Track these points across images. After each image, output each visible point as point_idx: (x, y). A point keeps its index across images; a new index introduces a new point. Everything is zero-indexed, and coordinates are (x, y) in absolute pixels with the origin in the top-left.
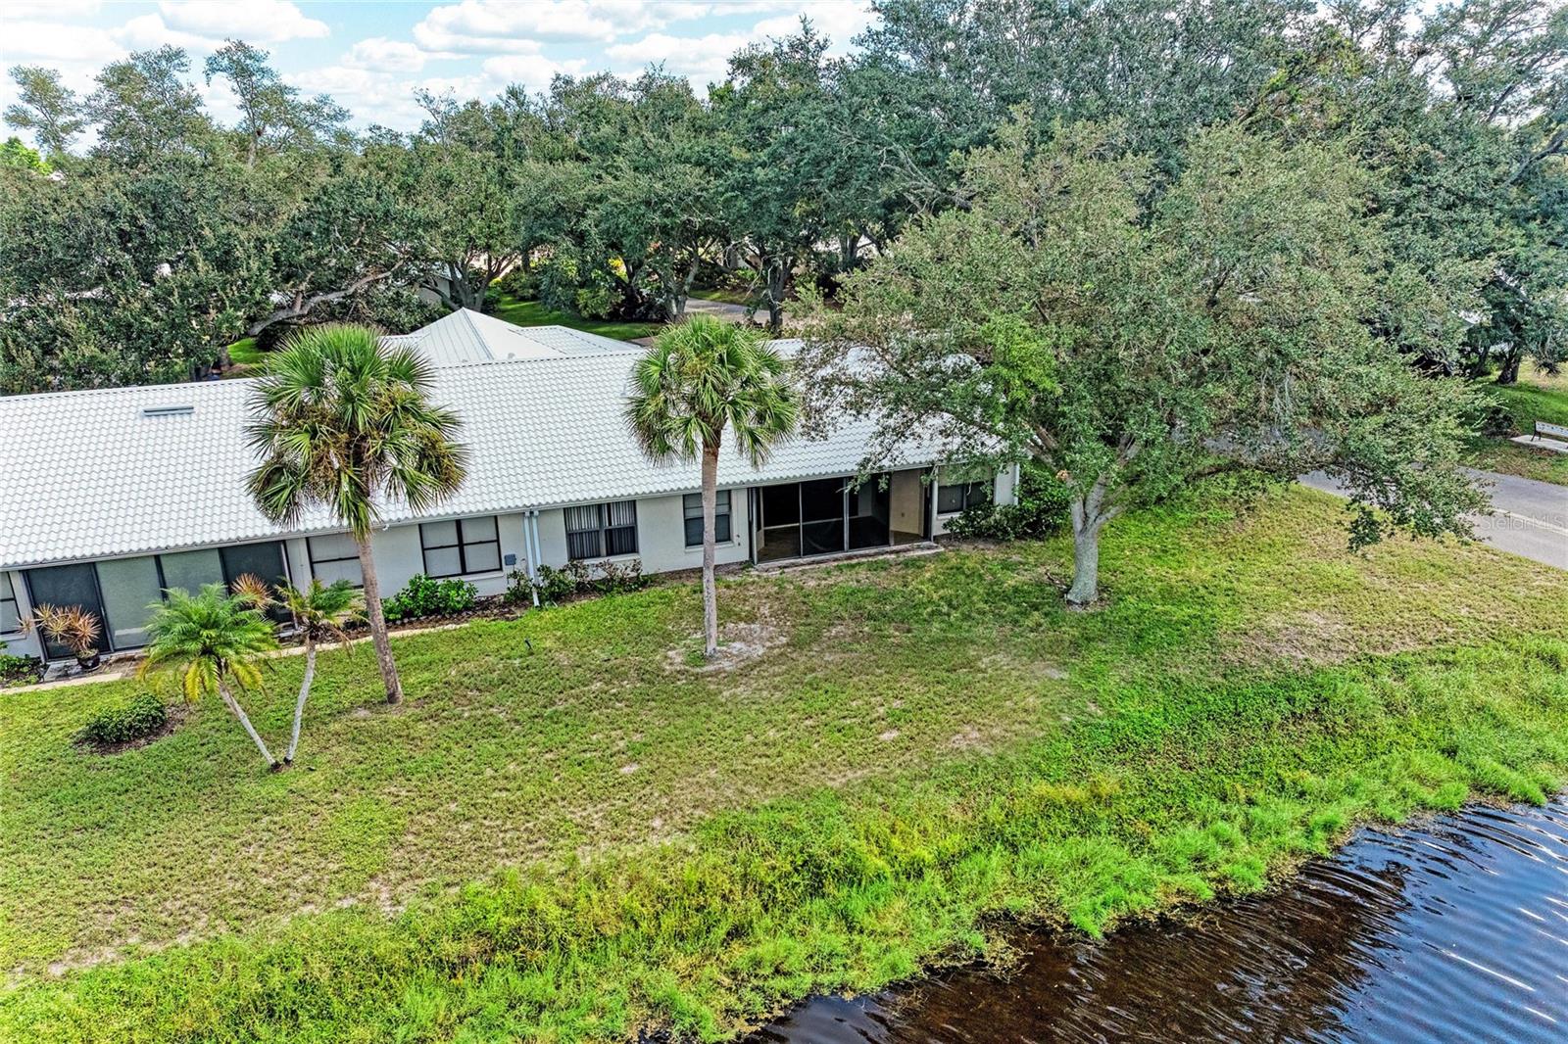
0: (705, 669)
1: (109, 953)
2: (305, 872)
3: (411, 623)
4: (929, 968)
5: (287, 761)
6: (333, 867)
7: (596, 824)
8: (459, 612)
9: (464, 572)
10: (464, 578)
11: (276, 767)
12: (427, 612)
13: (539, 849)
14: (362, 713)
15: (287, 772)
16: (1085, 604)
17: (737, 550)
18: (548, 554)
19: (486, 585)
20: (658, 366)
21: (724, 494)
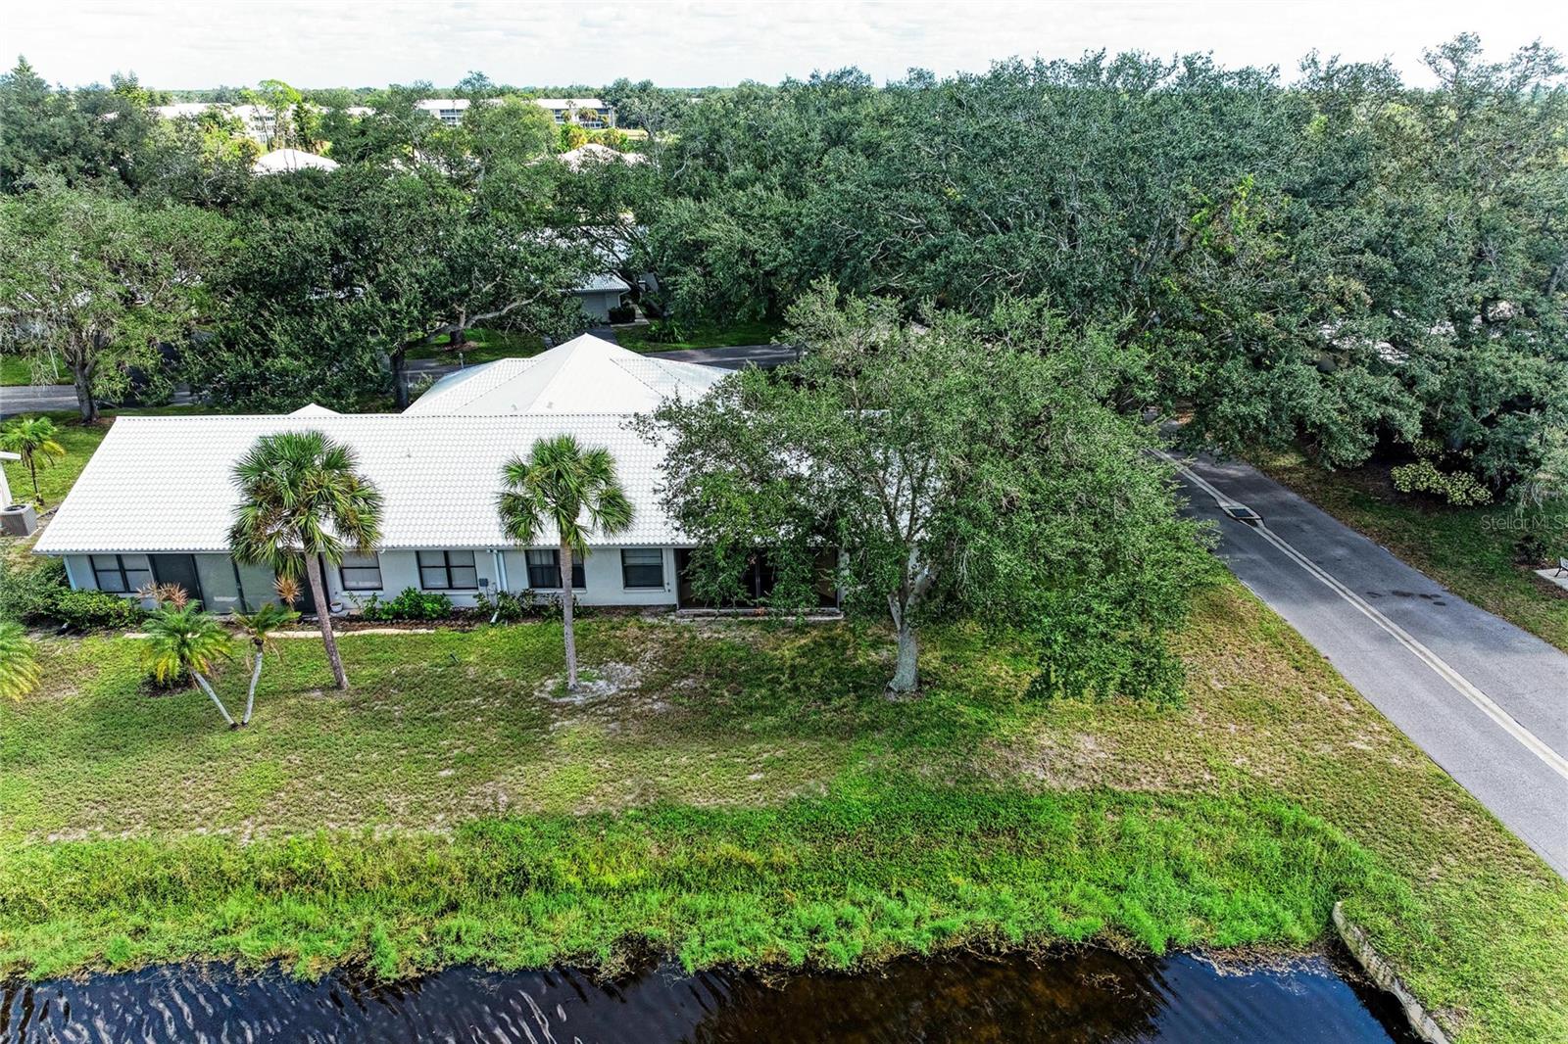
0: (561, 700)
1: (83, 833)
2: (211, 805)
3: (398, 623)
4: (557, 965)
5: (243, 723)
6: (228, 805)
7: (401, 810)
8: (433, 619)
9: (451, 587)
10: (447, 592)
11: (234, 726)
12: (411, 617)
13: (354, 820)
14: (318, 693)
15: (241, 731)
16: (901, 692)
17: (667, 595)
18: (514, 580)
19: (465, 600)
20: (517, 472)
21: (657, 550)
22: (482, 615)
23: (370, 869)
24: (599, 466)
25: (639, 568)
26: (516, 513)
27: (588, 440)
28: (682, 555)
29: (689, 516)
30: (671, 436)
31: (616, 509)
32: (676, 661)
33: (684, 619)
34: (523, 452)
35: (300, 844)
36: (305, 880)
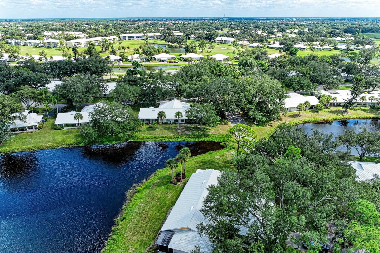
4: (180, 141)
6: (158, 134)
7: (169, 134)
8: (166, 124)
13: (166, 134)
15: (157, 130)
16: (201, 129)
17: (184, 123)
18: (173, 121)
19: (169, 123)
20: (176, 114)
21: (184, 119)
22: (171, 124)
23: (168, 137)
24: (181, 113)
25: (182, 121)
26: (176, 116)
27: (180, 112)
28: (186, 120)
29: (187, 117)
30: (186, 112)
31: (182, 116)
32: (185, 127)
33: (186, 124)
34: (176, 112)
35: (164, 135)
36: (164, 137)
